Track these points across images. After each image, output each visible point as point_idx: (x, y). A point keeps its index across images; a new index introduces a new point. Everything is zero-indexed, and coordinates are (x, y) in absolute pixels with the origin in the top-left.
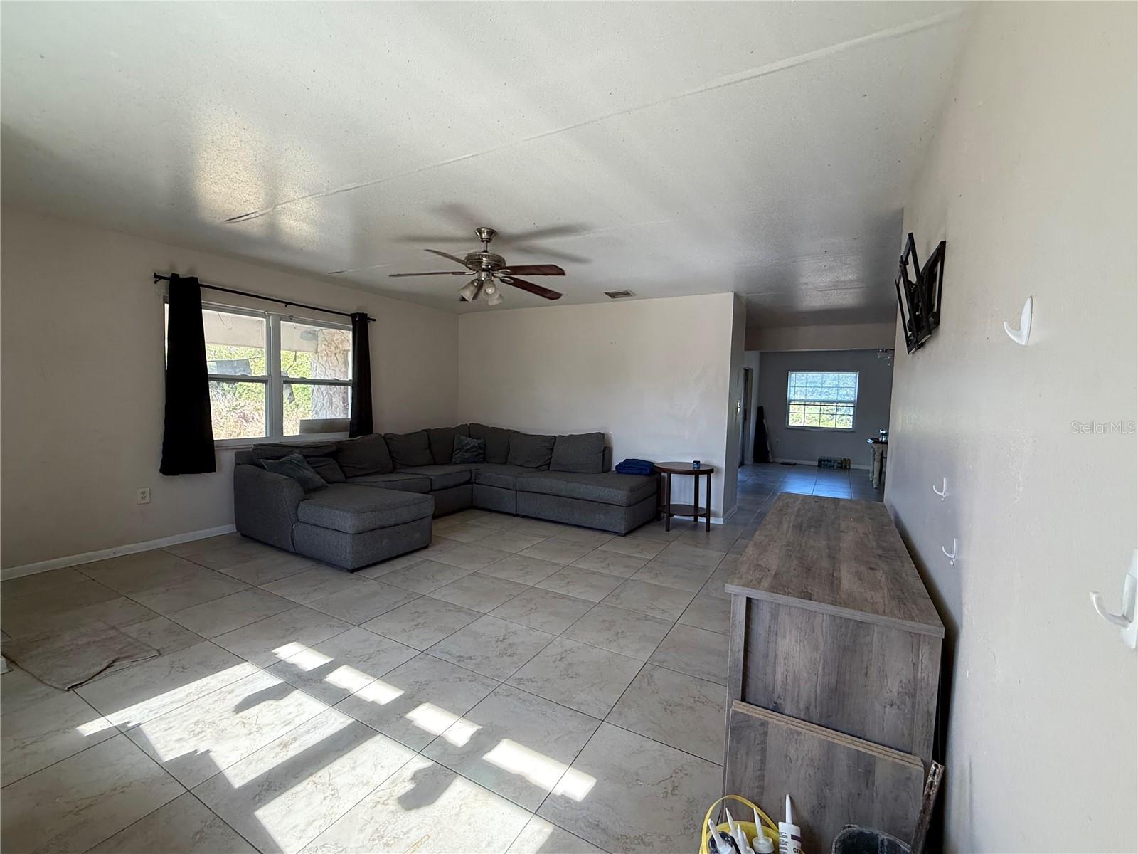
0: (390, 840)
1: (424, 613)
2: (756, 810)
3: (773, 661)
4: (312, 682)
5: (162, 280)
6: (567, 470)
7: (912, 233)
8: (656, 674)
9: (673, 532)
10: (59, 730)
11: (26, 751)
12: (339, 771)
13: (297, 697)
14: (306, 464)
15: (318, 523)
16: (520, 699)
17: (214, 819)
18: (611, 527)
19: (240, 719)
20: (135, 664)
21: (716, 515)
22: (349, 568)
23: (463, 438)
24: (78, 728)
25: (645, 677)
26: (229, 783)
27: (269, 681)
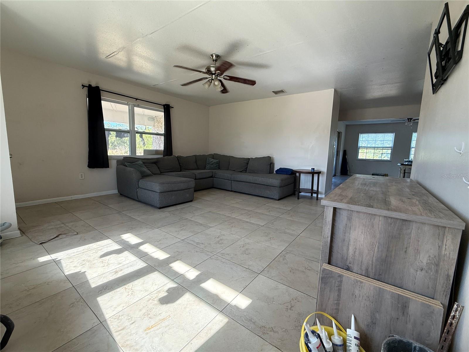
0: (152, 316)
1: (186, 225)
2: (334, 321)
3: (347, 243)
4: (133, 249)
5: (85, 87)
6: (254, 172)
7: (448, 3)
8: (287, 256)
9: (300, 200)
10: (31, 259)
11: (17, 265)
12: (137, 284)
13: (126, 253)
14: (144, 166)
15: (146, 188)
16: (222, 261)
17: (80, 299)
18: (272, 196)
19: (101, 260)
20: (67, 237)
21: (321, 194)
22: (158, 207)
23: (210, 159)
24: (38, 259)
25: (282, 256)
26: (90, 285)
27: (117, 247)
